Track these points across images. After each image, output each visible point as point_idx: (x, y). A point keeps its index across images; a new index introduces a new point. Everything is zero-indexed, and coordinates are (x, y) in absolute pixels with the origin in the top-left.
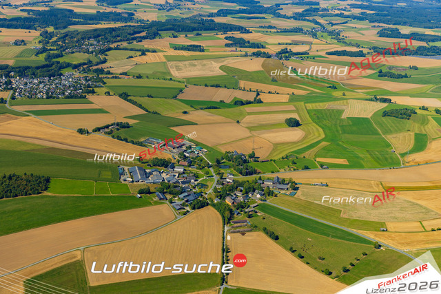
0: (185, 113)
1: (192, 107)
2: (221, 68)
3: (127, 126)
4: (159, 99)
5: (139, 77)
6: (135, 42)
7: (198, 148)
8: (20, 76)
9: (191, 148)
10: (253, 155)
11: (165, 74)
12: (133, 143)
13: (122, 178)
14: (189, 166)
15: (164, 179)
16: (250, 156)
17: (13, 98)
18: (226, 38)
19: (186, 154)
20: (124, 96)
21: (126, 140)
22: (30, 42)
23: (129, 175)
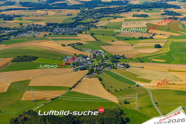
0: (112, 41)
1: (118, 39)
2: (146, 24)
3: (82, 44)
4: (106, 36)
5: (106, 28)
6: (117, 14)
7: (103, 53)
8: (60, 27)
9: (101, 53)
10: (123, 56)
11: (119, 27)
12: (79, 49)
13: (64, 60)
14: (94, 58)
15: (79, 61)
16: (122, 57)
17: (50, 34)
18: (164, 11)
19: (97, 55)
20: (92, 34)
21: (77, 49)
22: (74, 15)
23: (67, 59)
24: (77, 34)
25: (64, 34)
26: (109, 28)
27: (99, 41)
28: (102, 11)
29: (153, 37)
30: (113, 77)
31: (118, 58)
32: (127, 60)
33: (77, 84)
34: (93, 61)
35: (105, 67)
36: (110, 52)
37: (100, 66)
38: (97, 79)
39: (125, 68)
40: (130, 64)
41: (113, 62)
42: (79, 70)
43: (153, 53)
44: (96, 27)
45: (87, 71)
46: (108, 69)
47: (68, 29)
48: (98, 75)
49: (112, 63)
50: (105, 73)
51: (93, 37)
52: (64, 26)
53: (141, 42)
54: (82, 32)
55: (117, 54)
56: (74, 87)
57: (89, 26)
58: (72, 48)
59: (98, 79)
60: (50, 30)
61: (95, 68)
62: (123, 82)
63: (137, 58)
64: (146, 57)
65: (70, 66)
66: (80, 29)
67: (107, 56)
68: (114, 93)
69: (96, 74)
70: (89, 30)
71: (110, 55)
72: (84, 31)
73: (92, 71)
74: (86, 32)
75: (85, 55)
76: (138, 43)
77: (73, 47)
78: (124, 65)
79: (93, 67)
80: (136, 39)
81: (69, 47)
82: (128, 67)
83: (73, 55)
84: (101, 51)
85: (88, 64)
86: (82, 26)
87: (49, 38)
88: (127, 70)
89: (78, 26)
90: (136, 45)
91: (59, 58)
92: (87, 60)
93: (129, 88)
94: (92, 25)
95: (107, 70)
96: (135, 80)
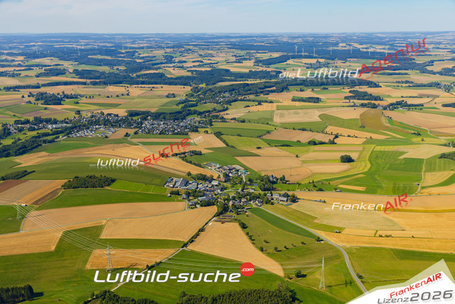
0: (259, 148)
1: (269, 144)
2: (320, 116)
3: (199, 154)
4: (245, 138)
5: (243, 121)
6: (262, 95)
7: (244, 171)
8: (154, 119)
9: (238, 171)
10: (283, 179)
11: (267, 120)
12: (195, 164)
13: (167, 184)
14: (226, 182)
15: (197, 188)
16: (281, 179)
17: (136, 133)
18: (350, 92)
19: (230, 175)
20: (218, 135)
21: (191, 162)
22: (180, 95)
23: (173, 183)
24: (190, 133)
25: (163, 133)
26: (249, 122)
27: (232, 147)
28: (234, 90)
29: (336, 141)
30: (269, 222)
31: (274, 183)
32: (291, 187)
33: (197, 235)
34: (225, 189)
35: (250, 200)
36: (256, 170)
37: (240, 198)
38: (237, 225)
39: (289, 202)
40: (298, 194)
41: (265, 190)
42: (198, 206)
43: (339, 173)
44: (223, 120)
45: (214, 209)
46: (257, 204)
47: (171, 124)
48: (239, 217)
49: (262, 193)
50: (252, 212)
51: (221, 139)
52: (162, 116)
53: (314, 151)
54: (199, 129)
55: (270, 174)
56: (191, 241)
57: (210, 118)
58: (181, 160)
59: (240, 224)
60: (135, 125)
61: (231, 203)
62: (290, 231)
63: (310, 183)
64: (326, 180)
65: (180, 198)
66: (193, 123)
67: (251, 177)
68: (273, 254)
69: (233, 214)
70: (212, 125)
71: (257, 176)
72: (202, 127)
73: (225, 209)
74: (207, 129)
75: (208, 175)
76: (307, 151)
77: (183, 159)
78: (286, 195)
79: (226, 199)
80: (303, 145)
81: (176, 159)
82: (294, 200)
83: (184, 175)
84: (238, 167)
85: (216, 195)
86: (198, 118)
87: (135, 140)
88: (294, 206)
89: (189, 118)
90: (303, 157)
91: (158, 181)
92: (213, 186)
93: (303, 243)
94: (217, 117)
95: (254, 206)
96: (311, 227)
